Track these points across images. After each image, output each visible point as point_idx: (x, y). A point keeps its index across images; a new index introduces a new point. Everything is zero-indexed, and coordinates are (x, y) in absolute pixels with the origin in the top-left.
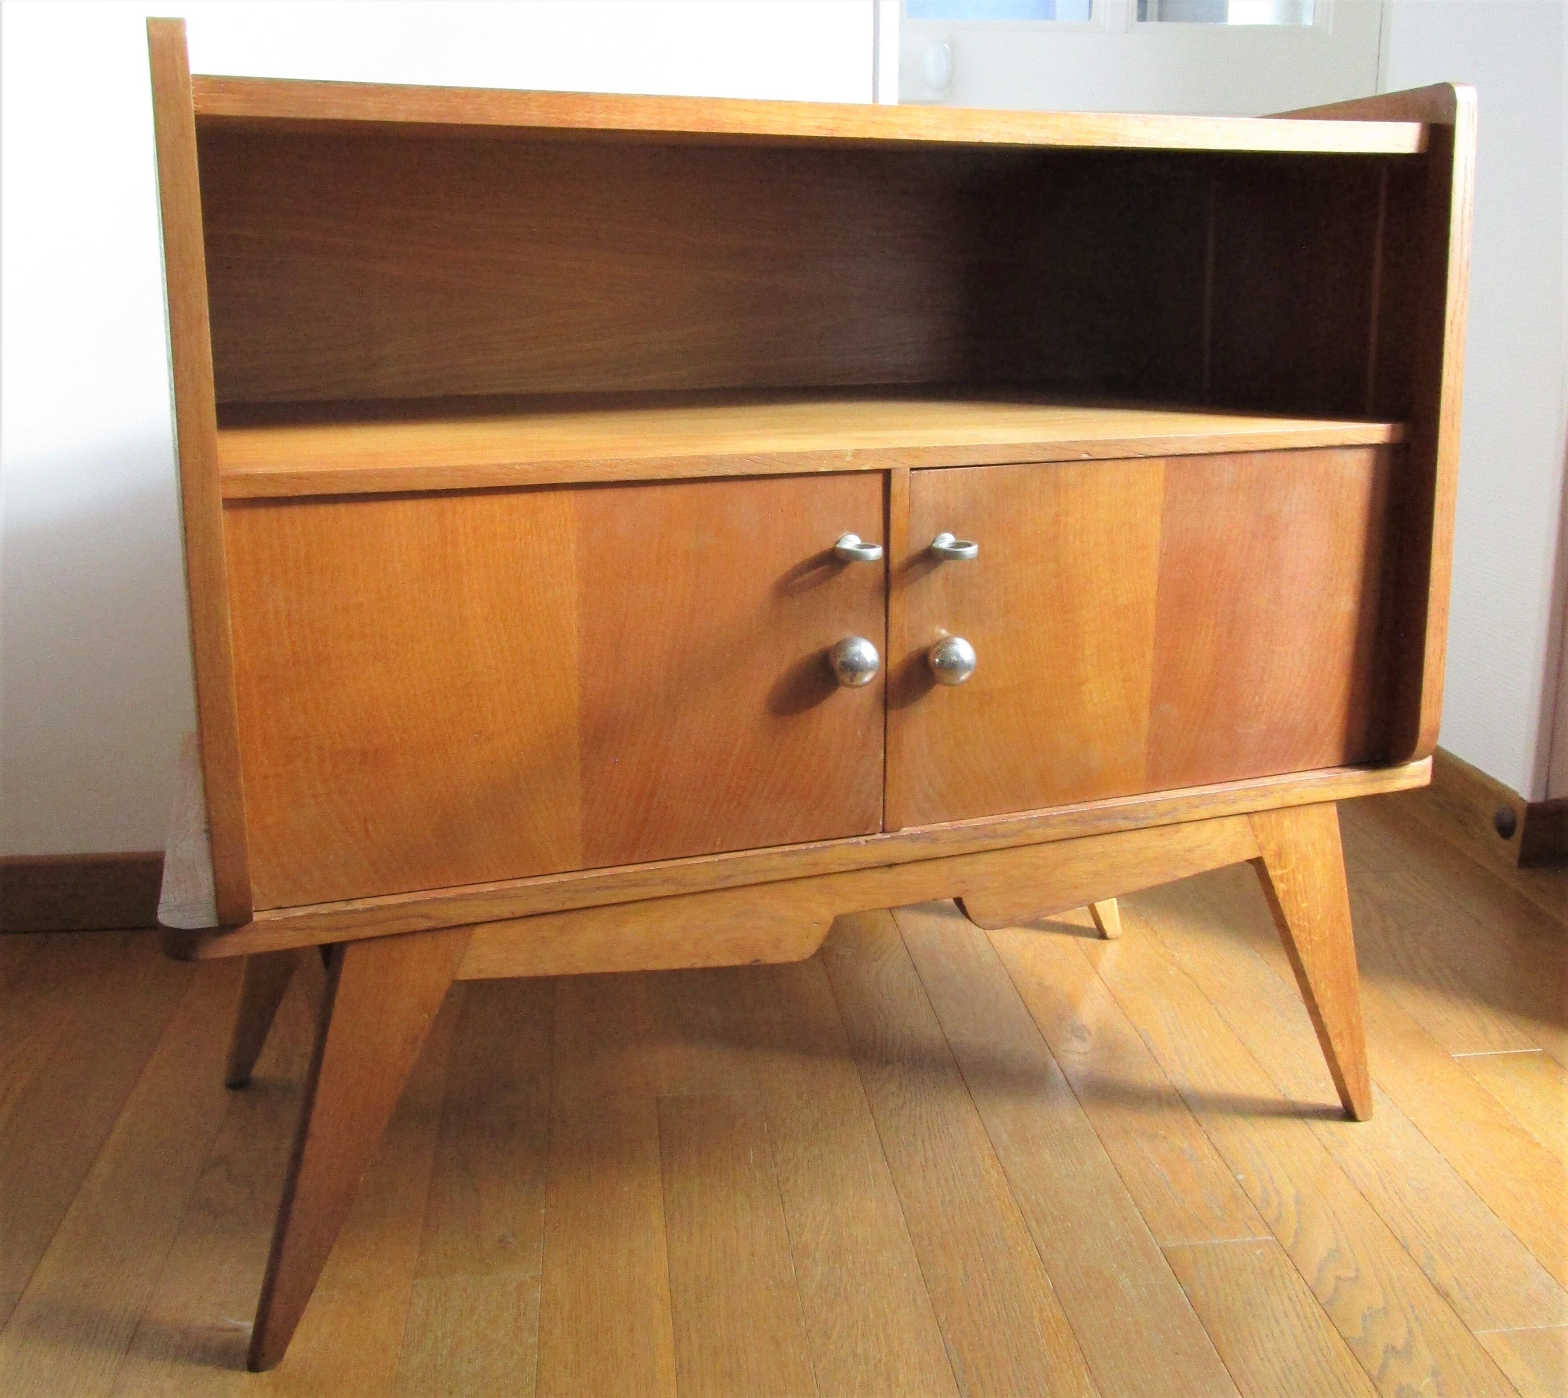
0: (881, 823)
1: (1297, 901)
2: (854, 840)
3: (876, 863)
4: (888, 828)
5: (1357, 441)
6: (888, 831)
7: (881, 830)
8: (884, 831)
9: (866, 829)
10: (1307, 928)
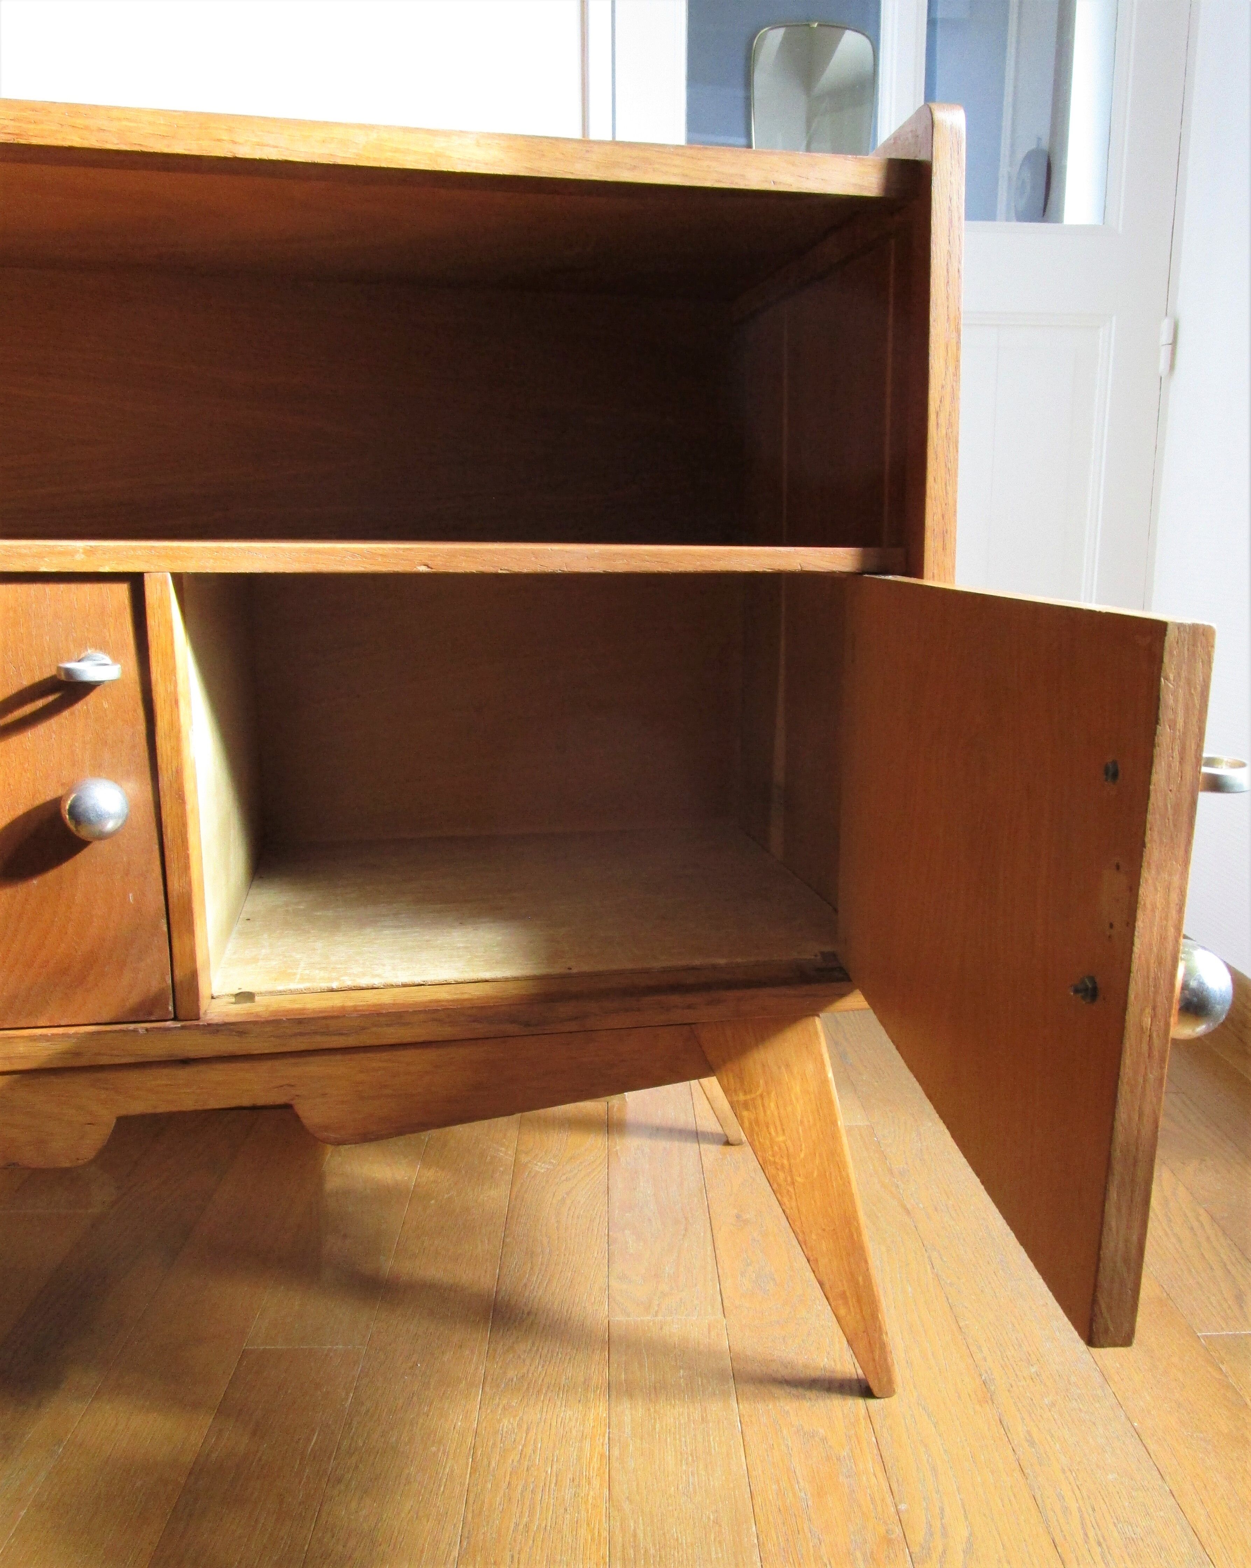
0: (171, 1008)
1: (770, 1134)
2: (132, 1027)
3: (168, 1057)
4: (182, 1013)
5: (823, 568)
6: (182, 1018)
7: (172, 1016)
8: (176, 1019)
9: (151, 1014)
10: (787, 1167)
